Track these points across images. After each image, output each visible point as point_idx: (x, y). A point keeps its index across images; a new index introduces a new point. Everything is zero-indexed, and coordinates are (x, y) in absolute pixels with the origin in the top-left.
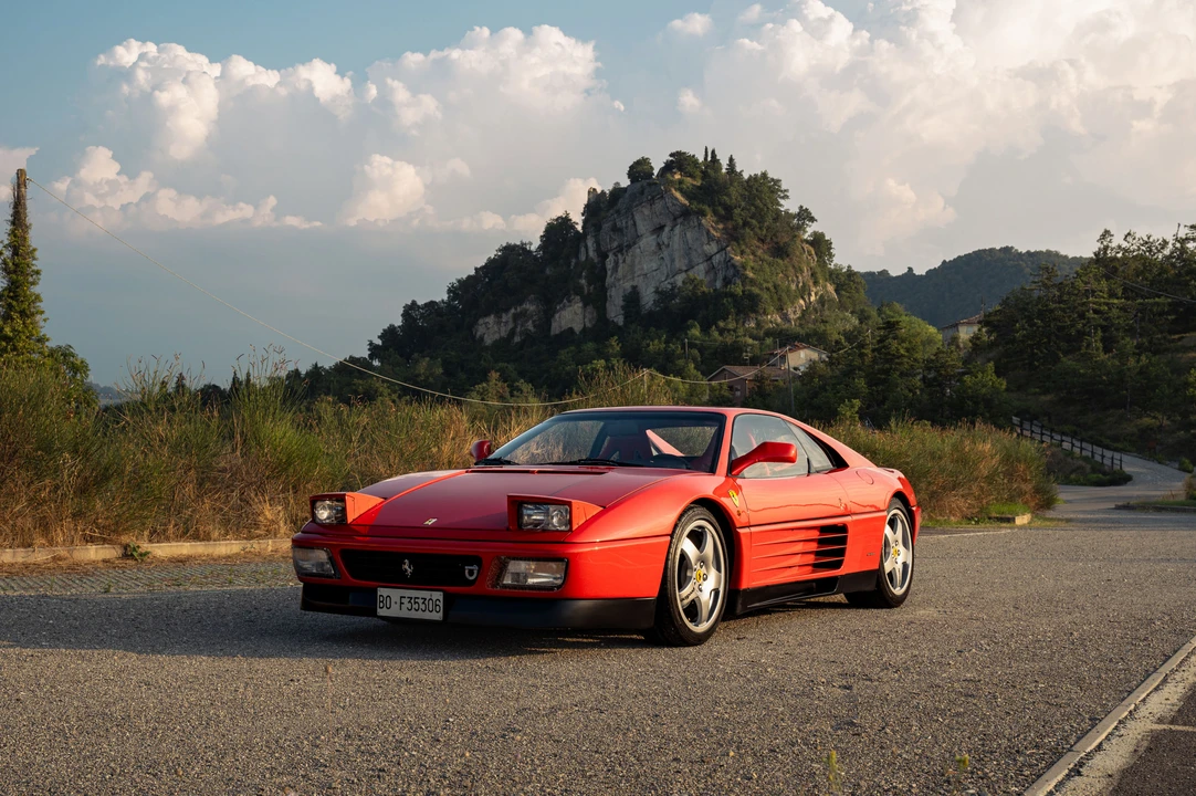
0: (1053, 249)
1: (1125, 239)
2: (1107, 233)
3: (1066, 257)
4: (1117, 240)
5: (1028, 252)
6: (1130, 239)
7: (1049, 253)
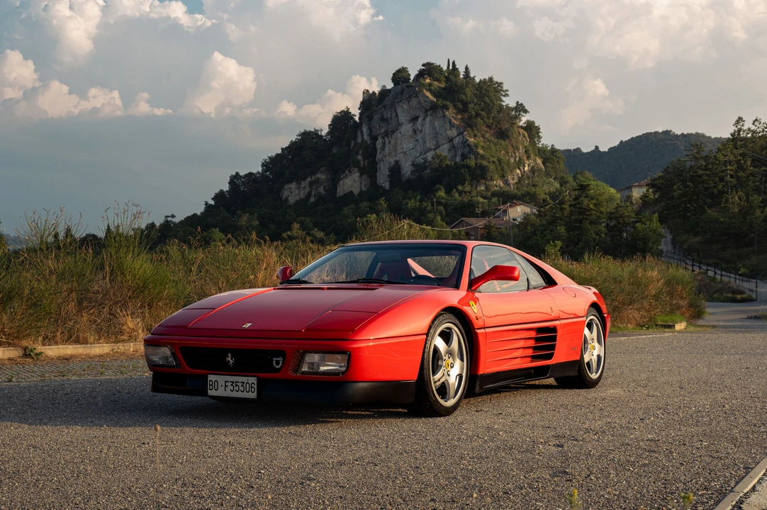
0: (700, 132)
1: (753, 124)
2: (740, 119)
3: (710, 137)
4: (748, 125)
5: (682, 134)
6: (757, 123)
7: (697, 134)
